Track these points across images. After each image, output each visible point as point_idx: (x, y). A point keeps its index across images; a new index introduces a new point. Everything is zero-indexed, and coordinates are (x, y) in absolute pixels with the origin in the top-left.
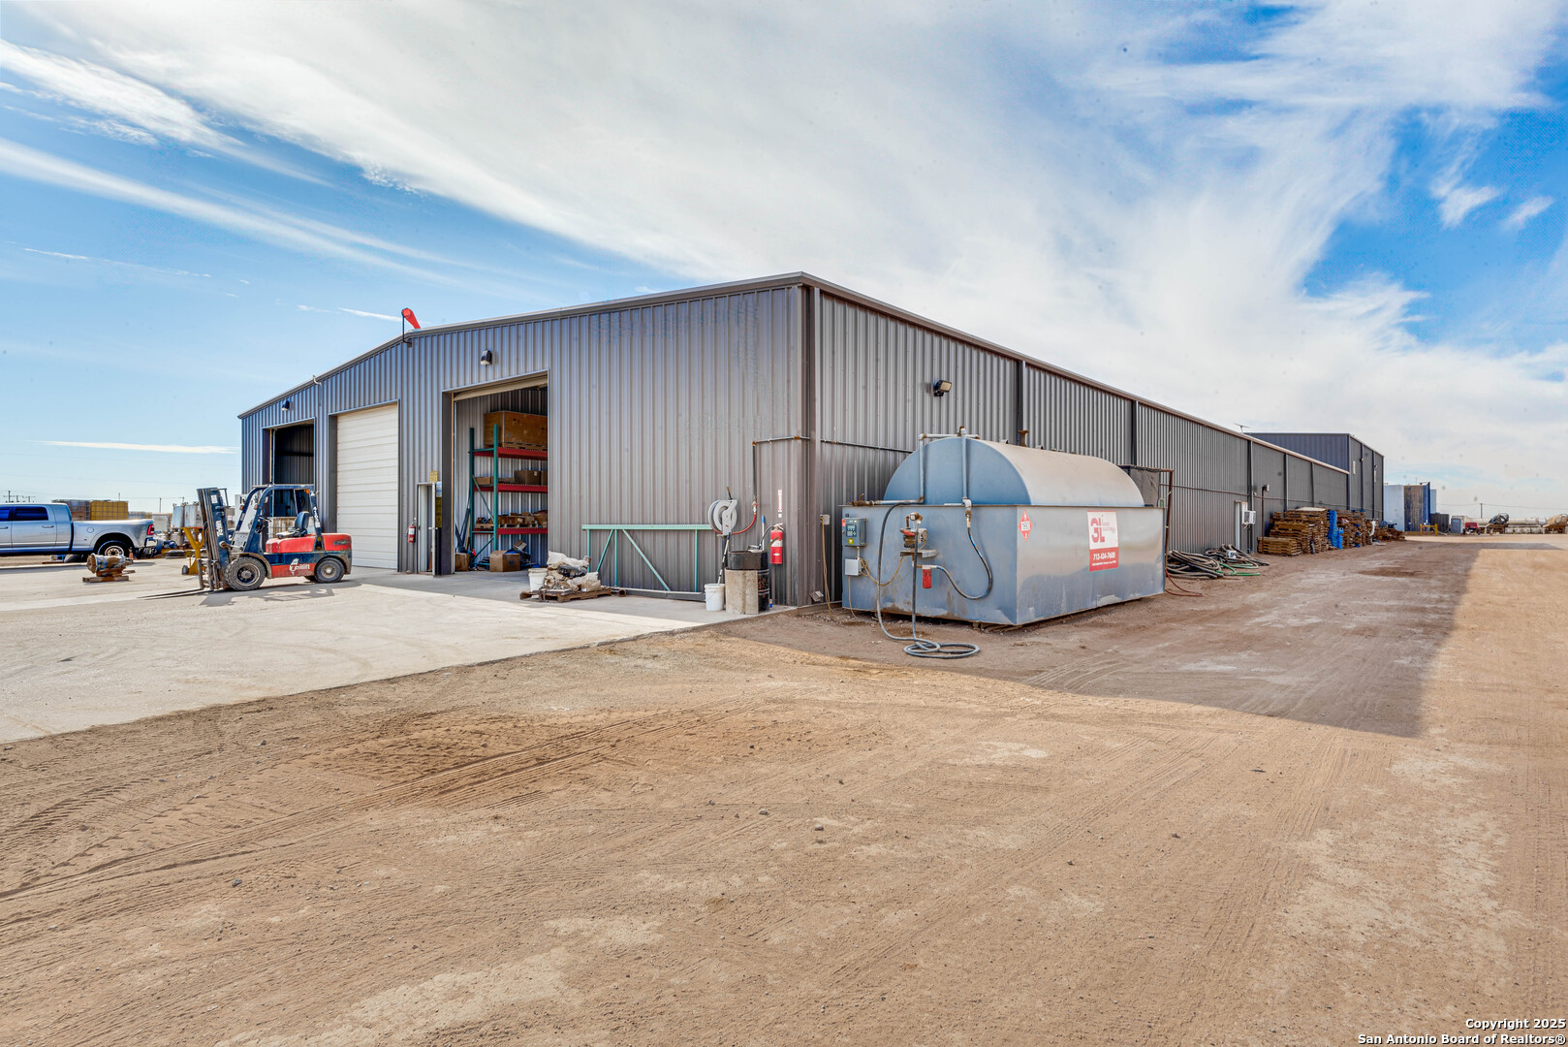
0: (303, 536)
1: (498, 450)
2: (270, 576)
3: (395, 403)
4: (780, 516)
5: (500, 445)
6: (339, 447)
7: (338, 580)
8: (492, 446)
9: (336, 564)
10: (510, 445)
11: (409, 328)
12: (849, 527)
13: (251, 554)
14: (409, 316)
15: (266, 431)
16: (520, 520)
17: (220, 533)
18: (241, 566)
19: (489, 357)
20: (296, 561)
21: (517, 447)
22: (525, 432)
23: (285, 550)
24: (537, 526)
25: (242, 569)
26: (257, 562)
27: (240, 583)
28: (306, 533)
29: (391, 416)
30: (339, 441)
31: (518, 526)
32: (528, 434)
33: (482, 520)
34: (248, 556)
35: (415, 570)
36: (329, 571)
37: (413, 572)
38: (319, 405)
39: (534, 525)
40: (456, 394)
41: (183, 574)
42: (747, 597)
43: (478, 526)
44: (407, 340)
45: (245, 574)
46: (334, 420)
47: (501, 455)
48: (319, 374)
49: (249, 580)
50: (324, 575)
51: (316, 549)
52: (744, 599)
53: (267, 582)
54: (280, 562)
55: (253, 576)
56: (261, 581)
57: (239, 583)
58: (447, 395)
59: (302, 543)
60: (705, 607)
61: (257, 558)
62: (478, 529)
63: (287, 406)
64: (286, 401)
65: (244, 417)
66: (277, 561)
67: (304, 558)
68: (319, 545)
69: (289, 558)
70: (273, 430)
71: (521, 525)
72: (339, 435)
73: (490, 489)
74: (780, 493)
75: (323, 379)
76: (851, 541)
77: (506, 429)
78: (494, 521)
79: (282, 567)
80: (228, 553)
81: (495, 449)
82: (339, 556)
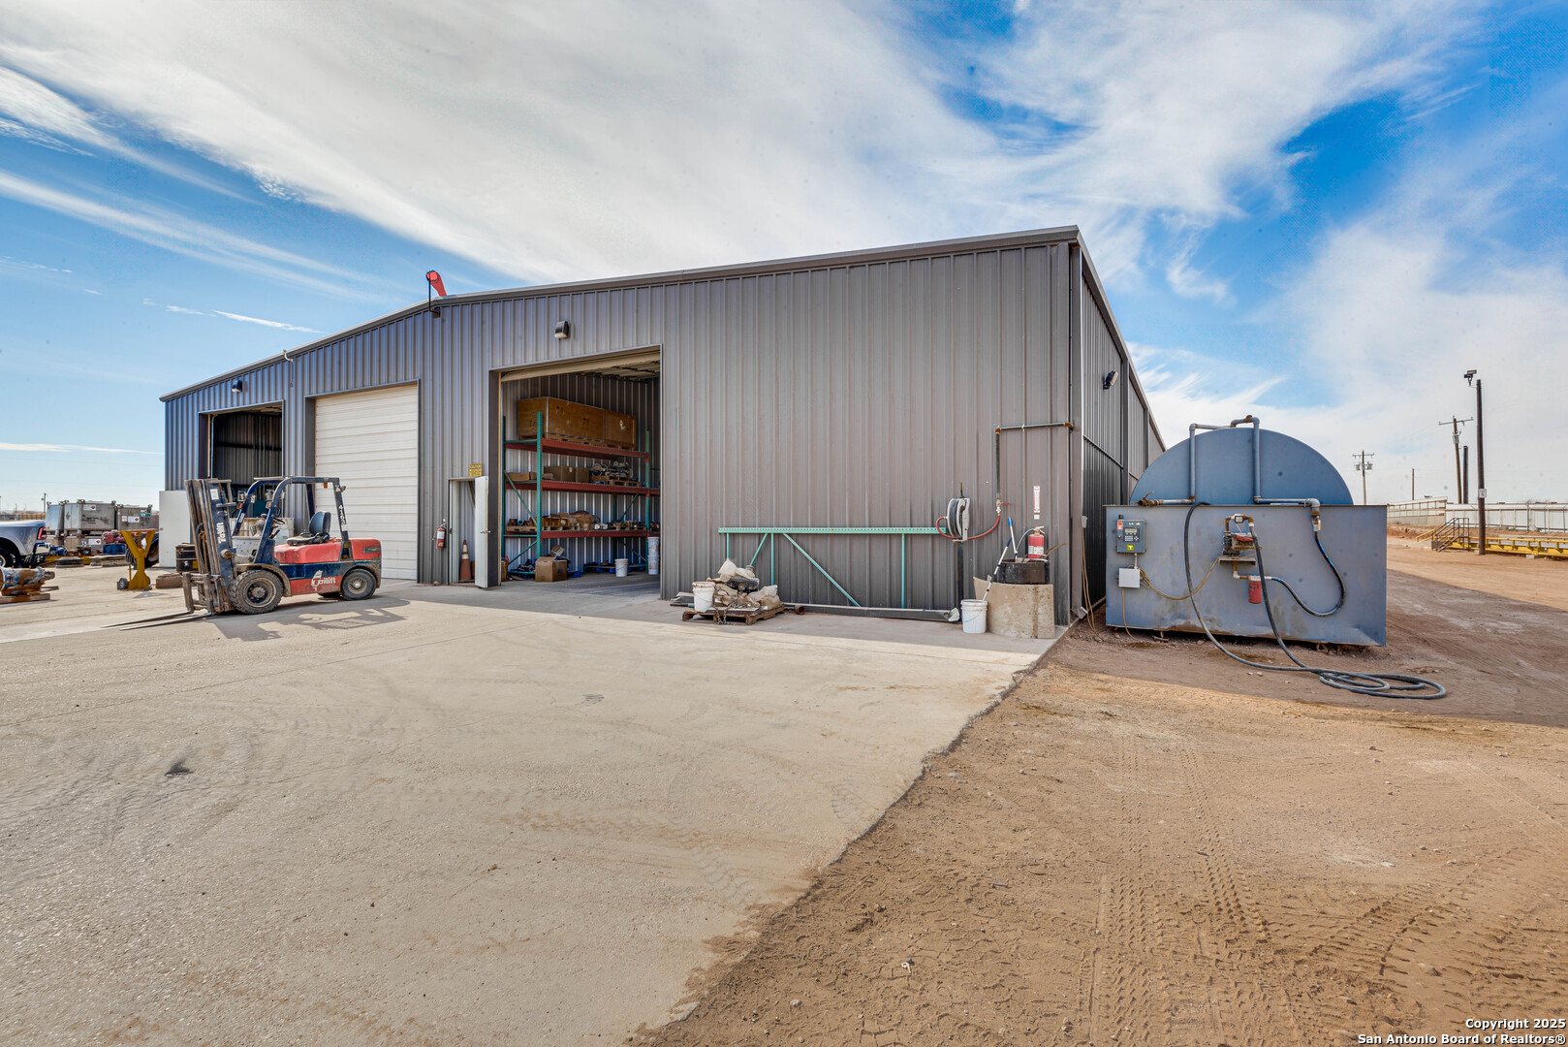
0: (324, 541)
1: (542, 441)
2: (289, 593)
3: (413, 384)
4: (1037, 517)
5: (544, 436)
6: (318, 435)
7: (369, 596)
8: (535, 437)
9: (367, 576)
10: (554, 437)
11: (435, 295)
12: (1127, 531)
13: (264, 565)
14: (434, 281)
15: (203, 417)
16: (563, 522)
17: (222, 539)
18: (252, 582)
19: (567, 329)
20: (319, 573)
21: (560, 439)
22: (568, 422)
23: (304, 560)
24: (579, 529)
25: (253, 586)
26: (273, 576)
27: (251, 604)
28: (328, 537)
29: (409, 400)
30: (317, 429)
31: (561, 529)
32: (571, 425)
33: (515, 522)
34: (259, 568)
35: (444, 581)
36: (357, 585)
37: (442, 583)
38: (290, 385)
39: (576, 528)
40: (505, 373)
41: (119, 588)
42: (1040, 617)
43: (512, 528)
44: (435, 309)
45: (258, 592)
46: (311, 403)
47: (545, 449)
48: (289, 349)
49: (261, 600)
50: (351, 590)
51: (343, 558)
52: (1035, 620)
53: (284, 601)
54: (298, 575)
55: (266, 595)
56: (278, 599)
57: (249, 604)
58: (493, 374)
59: (327, 550)
60: (962, 629)
61: (272, 571)
62: (511, 533)
63: (240, 386)
64: (239, 380)
65: (170, 400)
66: (294, 573)
67: (328, 569)
68: (346, 553)
69: (311, 569)
70: (212, 416)
71: (564, 529)
72: (317, 420)
73: (533, 487)
74: (1037, 490)
75: (296, 355)
76: (1131, 547)
77: (549, 418)
78: (538, 523)
79: (303, 581)
80: (232, 565)
81: (539, 440)
82: (370, 566)
